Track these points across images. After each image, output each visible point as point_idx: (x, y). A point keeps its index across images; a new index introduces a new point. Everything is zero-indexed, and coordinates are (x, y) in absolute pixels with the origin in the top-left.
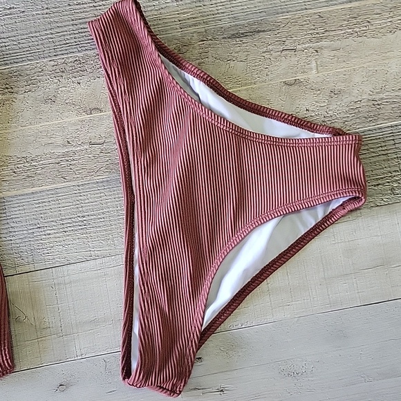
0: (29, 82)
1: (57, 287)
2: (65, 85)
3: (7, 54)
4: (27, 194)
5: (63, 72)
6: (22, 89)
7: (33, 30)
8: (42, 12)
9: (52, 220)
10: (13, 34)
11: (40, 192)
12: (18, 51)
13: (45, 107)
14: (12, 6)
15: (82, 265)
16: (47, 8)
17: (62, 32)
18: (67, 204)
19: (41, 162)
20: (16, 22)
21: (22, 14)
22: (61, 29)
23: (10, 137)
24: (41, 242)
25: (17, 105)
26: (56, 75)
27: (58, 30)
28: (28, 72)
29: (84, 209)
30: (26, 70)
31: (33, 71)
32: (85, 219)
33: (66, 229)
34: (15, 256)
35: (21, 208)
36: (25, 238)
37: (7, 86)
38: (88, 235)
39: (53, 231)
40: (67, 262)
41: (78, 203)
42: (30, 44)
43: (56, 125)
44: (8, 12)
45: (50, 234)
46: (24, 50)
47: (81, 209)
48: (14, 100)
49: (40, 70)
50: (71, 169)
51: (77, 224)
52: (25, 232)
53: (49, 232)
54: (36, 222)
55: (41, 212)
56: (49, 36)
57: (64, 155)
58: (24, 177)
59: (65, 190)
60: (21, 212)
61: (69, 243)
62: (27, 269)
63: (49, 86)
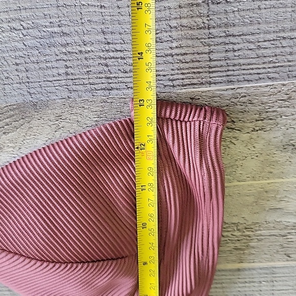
0: (264, 115)
3: (235, 65)
6: (249, 125)
10: (251, 29)
12: (254, 61)
13: (281, 156)
20: (259, 8)
25: (237, 149)
28: (265, 99)
30: (263, 94)
31: (273, 98)
42: (278, 51)
46: (266, 60)
48: (234, 141)
49: (286, 97)
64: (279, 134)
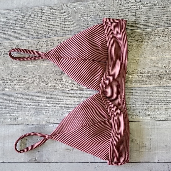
0: (151, 38)
1: (151, 130)
2: (167, 41)
3: (142, 25)
4: (143, 87)
5: (166, 35)
6: (147, 41)
7: (155, 14)
8: (161, 6)
9: (153, 100)
10: (146, 15)
11: (149, 87)
12: (147, 23)
13: (156, 50)
14: (147, 3)
15: (163, 122)
16: (163, 5)
17: (169, 16)
18: (160, 94)
19: (151, 74)
20: (148, 10)
21: (151, 7)
22: (168, 15)
23: (139, 61)
24: (147, 109)
25: (144, 47)
26: (163, 36)
27: (167, 15)
28: (150, 33)
29: (167, 97)
30: (150, 32)
31: (153, 33)
32: (167, 102)
33: (158, 105)
34: (134, 113)
35: (140, 93)
36: (140, 106)
37: (140, 39)
38: (168, 109)
39: (152, 105)
40: (157, 120)
41: (165, 94)
42: (153, 21)
43: (160, 58)
44: (145, 5)
45: (151, 106)
46: (150, 23)
47: (166, 97)
48: (143, 45)
49: (156, 33)
50: (164, 79)
51: (164, 103)
52: (140, 104)
53: (150, 105)
54: (145, 100)
55: (148, 96)
56: (162, 18)
57: (162, 72)
58: (142, 80)
59: (160, 88)
60: (139, 95)
61: (159, 111)
62: (139, 120)
63: (159, 40)
64: (155, 43)
